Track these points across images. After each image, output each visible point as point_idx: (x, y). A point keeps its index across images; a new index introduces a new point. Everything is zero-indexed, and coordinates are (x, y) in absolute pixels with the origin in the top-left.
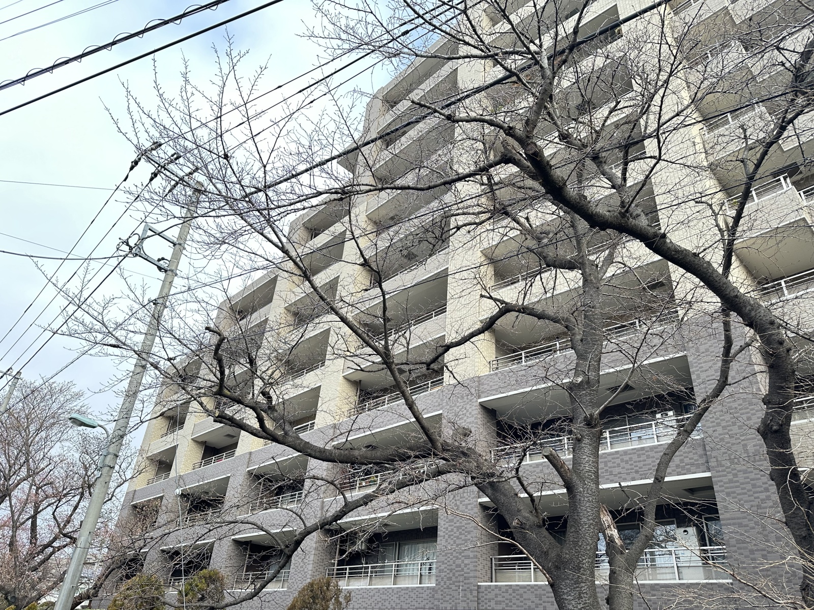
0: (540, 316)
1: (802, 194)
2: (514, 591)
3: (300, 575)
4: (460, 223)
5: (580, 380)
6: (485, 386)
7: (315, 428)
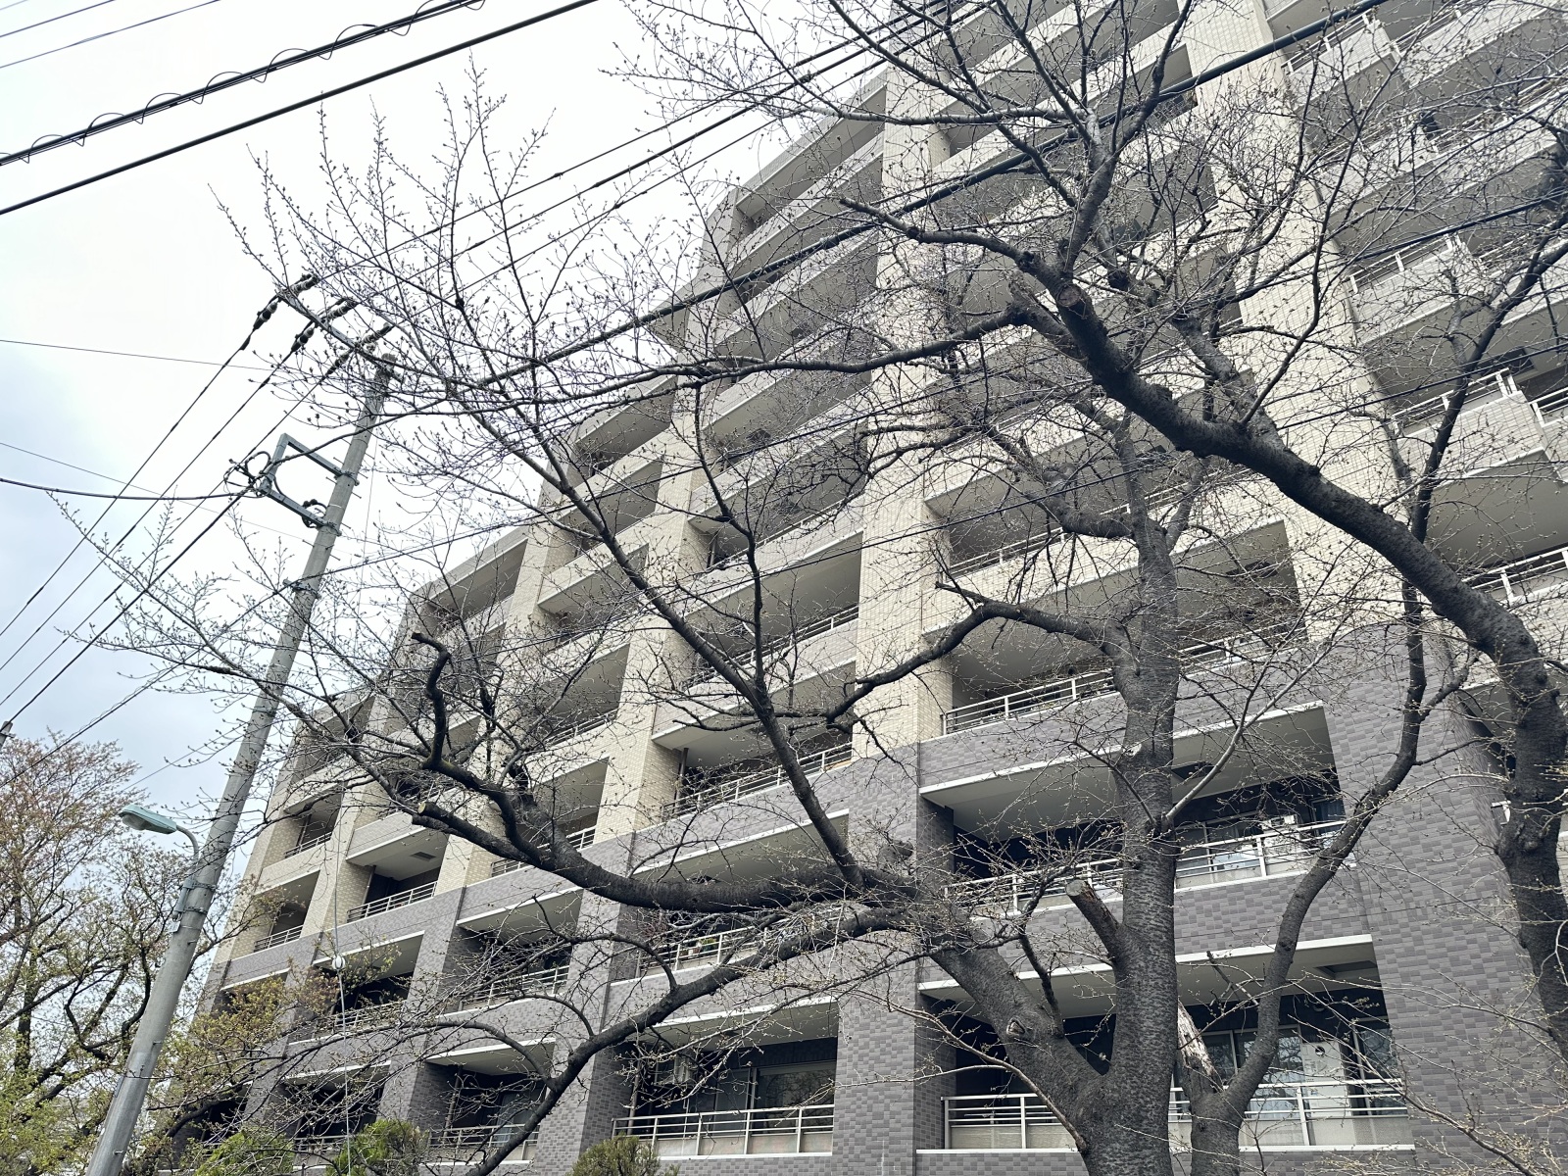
0: (1051, 626)
1: (1535, 406)
2: (988, 1166)
3: (562, 1134)
4: (903, 444)
5: (1136, 749)
6: (934, 763)
7: (595, 841)
